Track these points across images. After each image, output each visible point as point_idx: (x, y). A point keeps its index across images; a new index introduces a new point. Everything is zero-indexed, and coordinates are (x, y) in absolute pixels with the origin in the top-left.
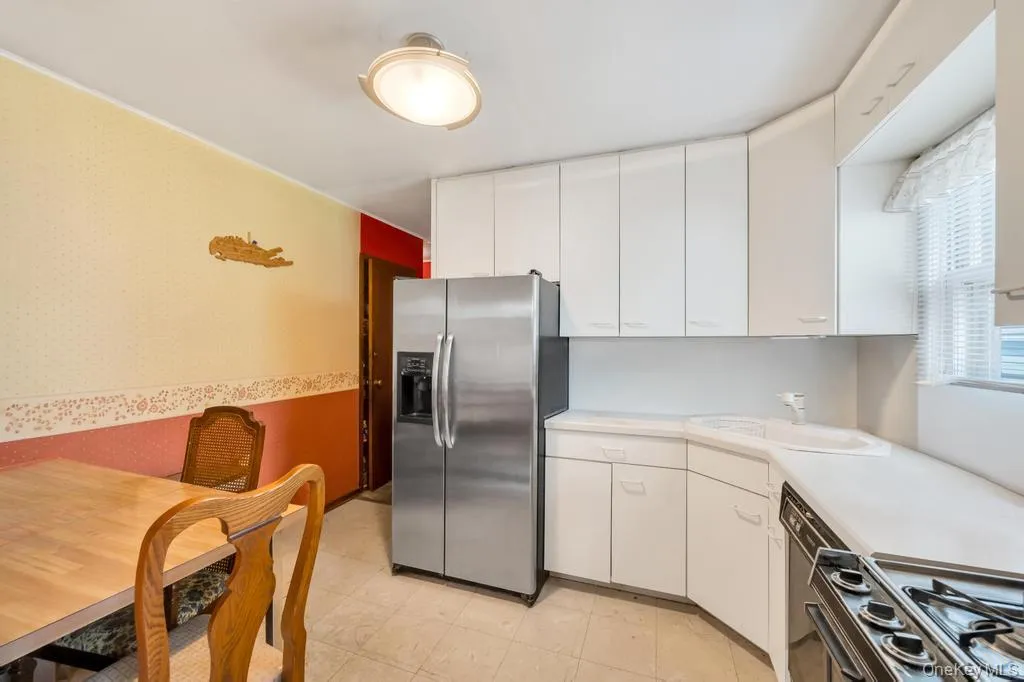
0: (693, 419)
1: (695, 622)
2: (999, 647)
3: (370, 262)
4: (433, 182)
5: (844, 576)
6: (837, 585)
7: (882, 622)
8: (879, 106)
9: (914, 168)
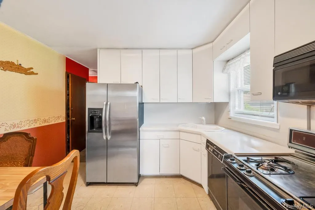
0: (180, 125)
1: (183, 180)
2: (261, 169)
3: (70, 75)
4: (98, 50)
5: (231, 160)
6: (230, 162)
7: (242, 168)
8: (224, 48)
9: (228, 63)
